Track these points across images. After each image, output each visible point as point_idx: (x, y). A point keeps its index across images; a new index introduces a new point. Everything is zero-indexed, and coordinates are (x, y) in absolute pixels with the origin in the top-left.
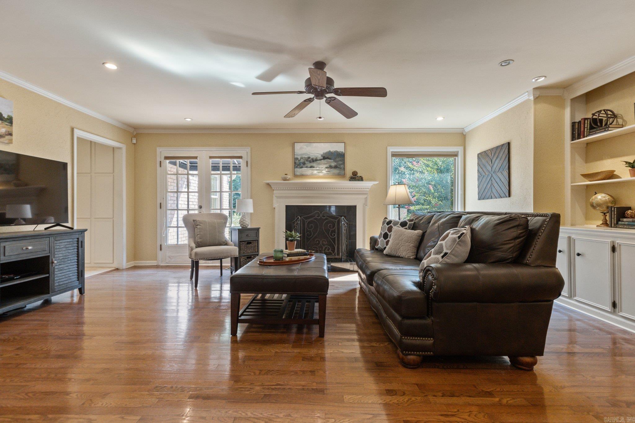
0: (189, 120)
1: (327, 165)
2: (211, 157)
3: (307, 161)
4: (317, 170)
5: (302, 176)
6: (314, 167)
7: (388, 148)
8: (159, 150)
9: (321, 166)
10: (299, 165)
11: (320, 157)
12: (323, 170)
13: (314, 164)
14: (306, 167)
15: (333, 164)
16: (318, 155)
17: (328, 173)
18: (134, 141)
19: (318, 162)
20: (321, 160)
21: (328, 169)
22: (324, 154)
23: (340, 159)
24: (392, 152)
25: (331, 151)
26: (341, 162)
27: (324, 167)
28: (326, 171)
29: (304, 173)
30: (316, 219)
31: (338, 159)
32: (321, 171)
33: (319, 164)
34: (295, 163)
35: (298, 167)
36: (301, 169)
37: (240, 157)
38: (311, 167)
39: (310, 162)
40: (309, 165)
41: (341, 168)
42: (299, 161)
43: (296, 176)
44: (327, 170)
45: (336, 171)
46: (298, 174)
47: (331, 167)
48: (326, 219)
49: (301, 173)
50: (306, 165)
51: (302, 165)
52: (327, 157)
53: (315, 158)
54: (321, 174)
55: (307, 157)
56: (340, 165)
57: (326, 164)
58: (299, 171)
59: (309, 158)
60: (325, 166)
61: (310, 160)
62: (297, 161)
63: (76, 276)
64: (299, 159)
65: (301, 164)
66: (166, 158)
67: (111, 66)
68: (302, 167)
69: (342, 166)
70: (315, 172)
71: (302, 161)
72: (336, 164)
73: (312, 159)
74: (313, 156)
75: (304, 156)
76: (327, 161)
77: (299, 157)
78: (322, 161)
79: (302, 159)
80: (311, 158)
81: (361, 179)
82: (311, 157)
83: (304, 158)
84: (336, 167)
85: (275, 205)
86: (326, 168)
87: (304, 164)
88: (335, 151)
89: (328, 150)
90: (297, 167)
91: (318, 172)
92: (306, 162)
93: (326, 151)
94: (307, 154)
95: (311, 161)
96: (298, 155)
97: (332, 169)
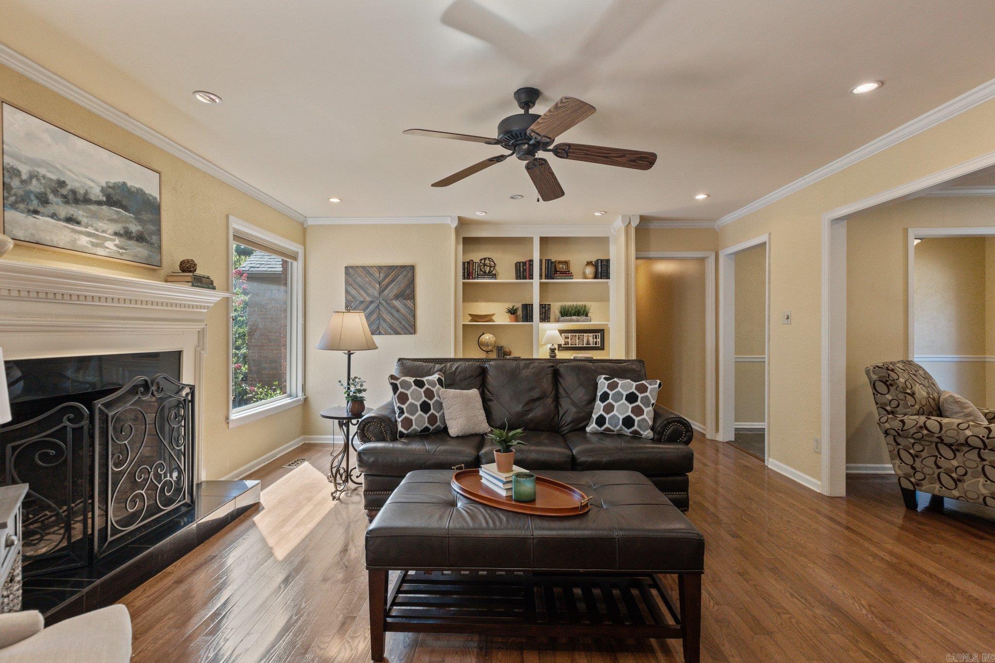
1: (118, 227)
3: (55, 192)
4: (89, 235)
5: (34, 245)
6: (78, 223)
7: (230, 218)
9: (100, 224)
10: (24, 199)
11: (96, 193)
12: (107, 239)
13: (78, 212)
15: (135, 228)
16: (92, 184)
17: (121, 251)
19: (92, 208)
20: (99, 203)
21: (122, 239)
22: (109, 187)
23: (150, 216)
24: (233, 229)
25: (129, 184)
26: (152, 228)
27: (111, 231)
28: (116, 246)
29: (46, 237)
31: (144, 216)
32: (99, 241)
33: (94, 216)
34: (7, 187)
35: (22, 206)
36: (31, 220)
38: (70, 220)
39: (66, 200)
40: (65, 210)
41: (152, 244)
42: (23, 182)
43: (17, 243)
44: (117, 242)
45: (141, 251)
47: (127, 235)
49: (32, 235)
50: (50, 209)
51: (35, 202)
52: (118, 201)
53: (82, 191)
54: (100, 251)
55: (54, 177)
56: (149, 234)
57: (115, 221)
58: (22, 223)
59: (63, 184)
60: (112, 228)
61: (64, 191)
62: (15, 183)
65: (33, 197)
68: (36, 212)
69: (155, 239)
70: (84, 241)
71: (35, 186)
72: (140, 228)
73: (74, 192)
74: (76, 181)
75: (42, 171)
76: (118, 212)
77: (25, 170)
78: (104, 207)
79: (34, 181)
80: (69, 187)
82: (71, 185)
83: (44, 177)
84: (140, 238)
86: (116, 234)
87: (44, 200)
88: (137, 190)
89: (121, 180)
90: (13, 206)
91: (94, 245)
92: (51, 197)
93: (117, 181)
94: (56, 168)
96: (17, 158)
97: (130, 242)
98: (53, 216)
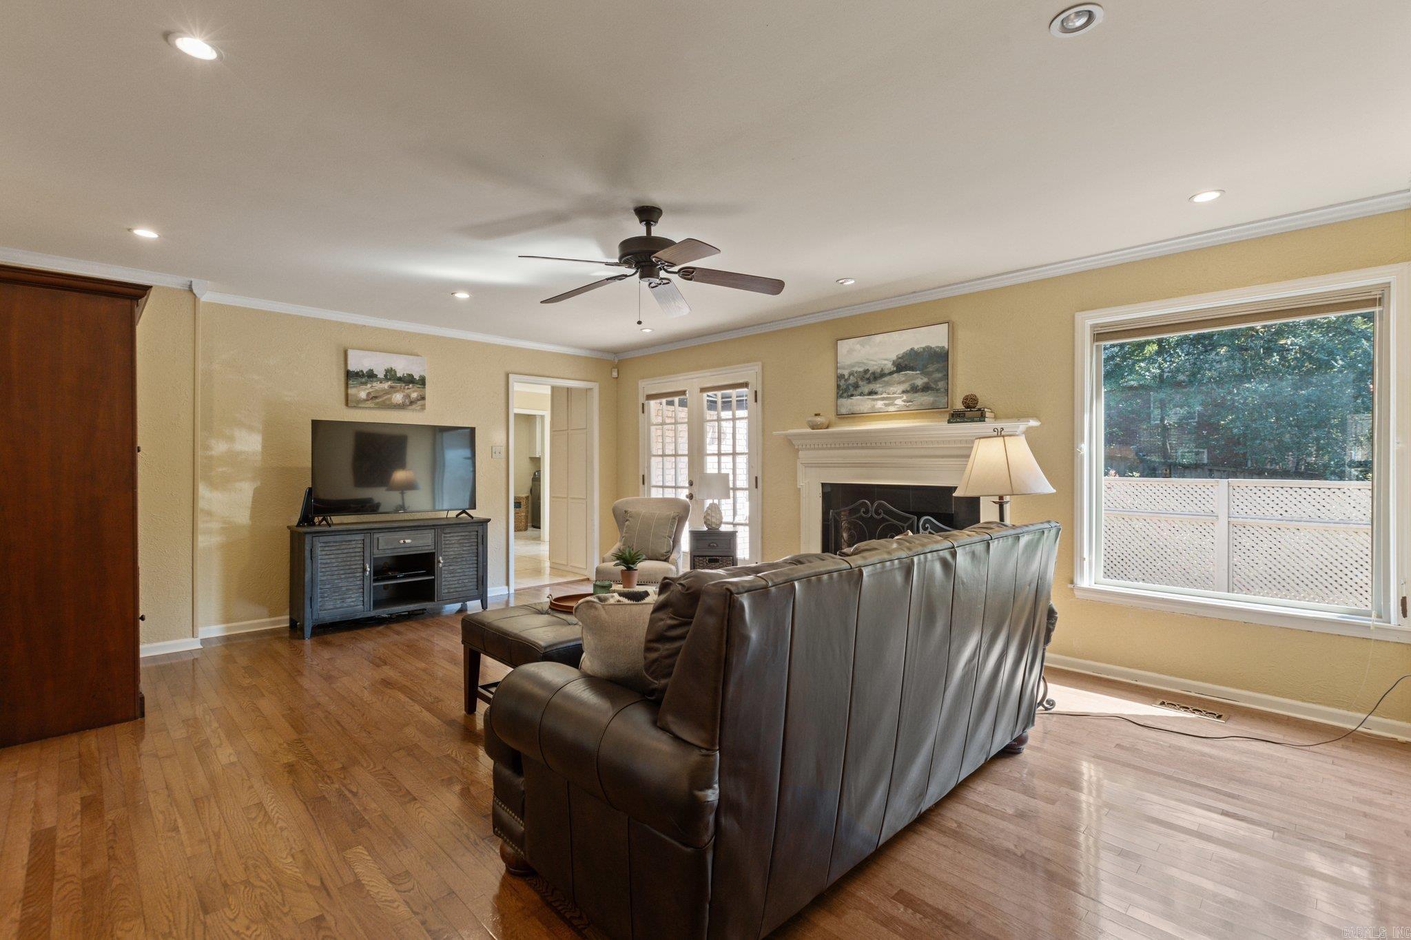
0: (648, 331)
1: (906, 386)
2: (703, 390)
3: (862, 379)
4: (883, 399)
5: (852, 416)
6: (876, 393)
7: (1079, 316)
8: (641, 384)
9: (892, 389)
10: (846, 390)
11: (889, 366)
12: (896, 398)
13: (876, 386)
14: (860, 395)
15: (920, 382)
16: (886, 362)
17: (908, 404)
18: (615, 374)
19: (886, 379)
20: (891, 373)
21: (909, 394)
22: (900, 358)
23: (938, 366)
24: (1094, 327)
25: (916, 348)
26: (938, 375)
27: (900, 391)
28: (904, 401)
29: (856, 409)
30: (861, 518)
31: (931, 368)
32: (890, 401)
33: (888, 384)
34: (838, 386)
35: (845, 395)
36: (849, 401)
37: (745, 385)
38: (871, 393)
39: (869, 381)
40: (866, 389)
41: (937, 390)
42: (846, 380)
43: (842, 417)
44: (905, 398)
45: (927, 398)
46: (843, 411)
47: (914, 389)
48: (883, 520)
49: (850, 410)
50: (859, 390)
51: (852, 389)
52: (906, 365)
53: (879, 371)
54: (891, 409)
55: (861, 369)
56: (936, 382)
57: (903, 382)
58: (847, 404)
59: (866, 371)
60: (901, 388)
61: (868, 376)
62: (842, 383)
63: (475, 583)
64: (846, 377)
65: (850, 387)
66: (650, 397)
68: (852, 395)
69: (941, 385)
70: (880, 404)
71: (852, 380)
72: (926, 380)
73: (874, 373)
74: (874, 367)
75: (856, 369)
76: (906, 374)
77: (846, 373)
78: (895, 375)
79: (851, 377)
80: (871, 372)
82: (871, 370)
83: (856, 372)
84: (926, 388)
85: (801, 483)
86: (904, 392)
87: (856, 386)
88: (924, 349)
89: (909, 348)
90: (841, 397)
91: (886, 405)
92: (860, 383)
93: (905, 350)
94: (863, 363)
95: (872, 378)
96: (844, 368)
97: (916, 395)
98: (862, 394)
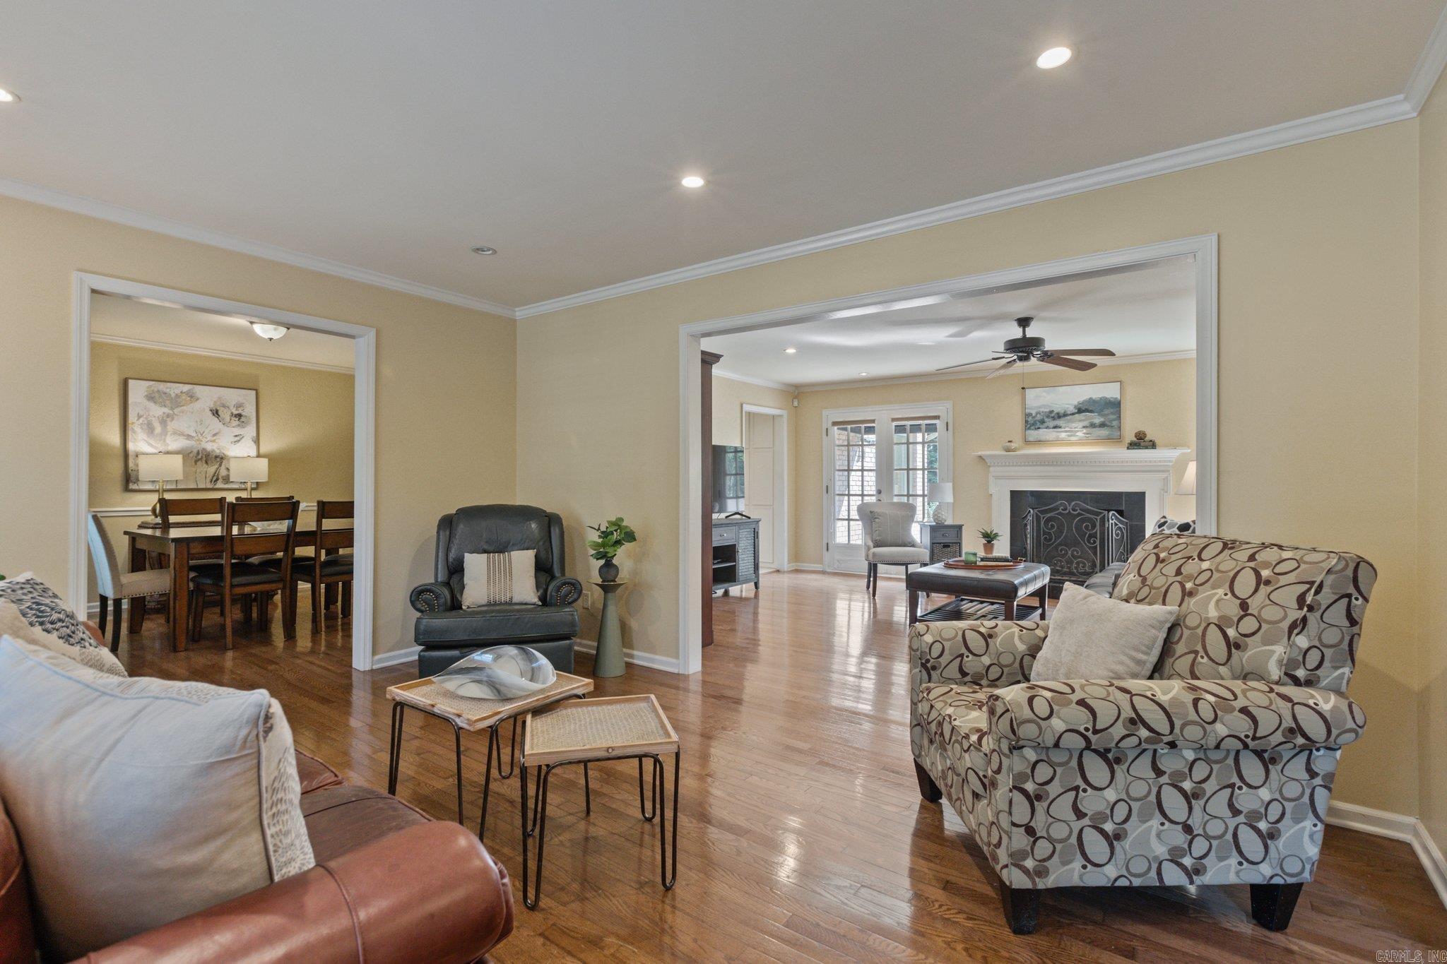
0: (864, 374)
1: (1086, 423)
2: (893, 420)
3: (1048, 417)
4: (1066, 432)
5: (1039, 442)
6: (1060, 427)
8: (825, 413)
9: (1074, 425)
10: (1033, 425)
11: (1072, 409)
12: (1077, 431)
13: (1060, 422)
14: (1046, 428)
15: (1098, 420)
16: (1069, 406)
17: (1087, 435)
18: (796, 404)
19: (1068, 418)
20: (1073, 414)
21: (1088, 429)
22: (1080, 404)
23: (1112, 410)
25: (1094, 397)
26: (1112, 417)
27: (1081, 426)
28: (1084, 434)
29: (1043, 438)
30: (1060, 514)
31: (1106, 412)
32: (1073, 433)
33: (1069, 421)
34: (1026, 422)
35: (1033, 427)
36: (1037, 432)
37: (937, 417)
38: (1055, 427)
39: (1054, 418)
40: (1052, 424)
41: (1112, 426)
42: (1033, 417)
43: (1027, 442)
44: (1085, 431)
45: (1104, 432)
46: (1031, 439)
47: (1093, 425)
48: (1079, 514)
49: (1037, 438)
50: (1046, 425)
51: (1038, 424)
52: (1086, 409)
53: (1063, 412)
54: (1073, 438)
55: (1048, 410)
56: (1111, 421)
57: (1084, 420)
58: (1033, 434)
59: (1051, 412)
60: (1082, 424)
61: (1052, 415)
62: (1030, 419)
63: (753, 569)
64: (1033, 415)
65: (1037, 422)
66: (835, 424)
67: (791, 351)
68: (1039, 428)
69: (1115, 423)
70: (1063, 435)
71: (1039, 417)
72: (1102, 419)
73: (1058, 414)
74: (1058, 409)
75: (1042, 410)
76: (1086, 415)
77: (1034, 413)
78: (1077, 415)
79: (1038, 416)
81: (1153, 445)
82: (1056, 411)
83: (1043, 412)
84: (1103, 425)
85: (992, 490)
86: (1084, 427)
87: (1043, 422)
88: (1101, 398)
89: (1088, 397)
90: (1029, 429)
91: (1068, 436)
92: (1046, 420)
93: (1085, 398)
94: (1048, 405)
95: (1056, 417)
96: (1031, 409)
97: (1094, 429)
98: (1047, 428)
